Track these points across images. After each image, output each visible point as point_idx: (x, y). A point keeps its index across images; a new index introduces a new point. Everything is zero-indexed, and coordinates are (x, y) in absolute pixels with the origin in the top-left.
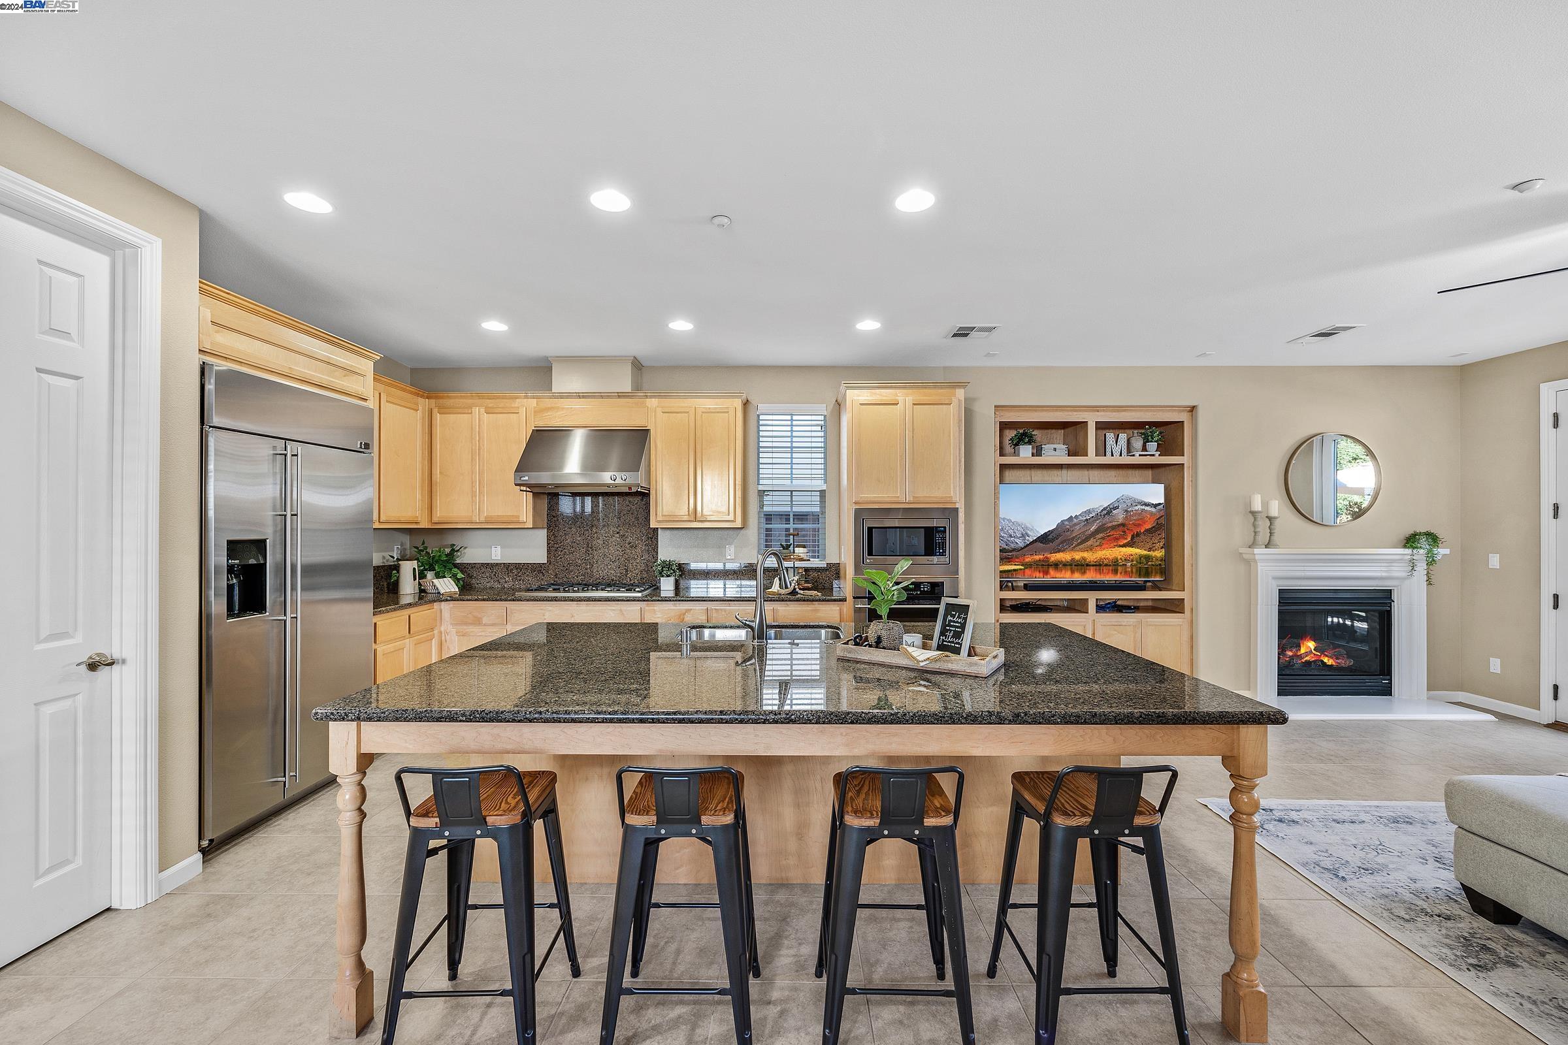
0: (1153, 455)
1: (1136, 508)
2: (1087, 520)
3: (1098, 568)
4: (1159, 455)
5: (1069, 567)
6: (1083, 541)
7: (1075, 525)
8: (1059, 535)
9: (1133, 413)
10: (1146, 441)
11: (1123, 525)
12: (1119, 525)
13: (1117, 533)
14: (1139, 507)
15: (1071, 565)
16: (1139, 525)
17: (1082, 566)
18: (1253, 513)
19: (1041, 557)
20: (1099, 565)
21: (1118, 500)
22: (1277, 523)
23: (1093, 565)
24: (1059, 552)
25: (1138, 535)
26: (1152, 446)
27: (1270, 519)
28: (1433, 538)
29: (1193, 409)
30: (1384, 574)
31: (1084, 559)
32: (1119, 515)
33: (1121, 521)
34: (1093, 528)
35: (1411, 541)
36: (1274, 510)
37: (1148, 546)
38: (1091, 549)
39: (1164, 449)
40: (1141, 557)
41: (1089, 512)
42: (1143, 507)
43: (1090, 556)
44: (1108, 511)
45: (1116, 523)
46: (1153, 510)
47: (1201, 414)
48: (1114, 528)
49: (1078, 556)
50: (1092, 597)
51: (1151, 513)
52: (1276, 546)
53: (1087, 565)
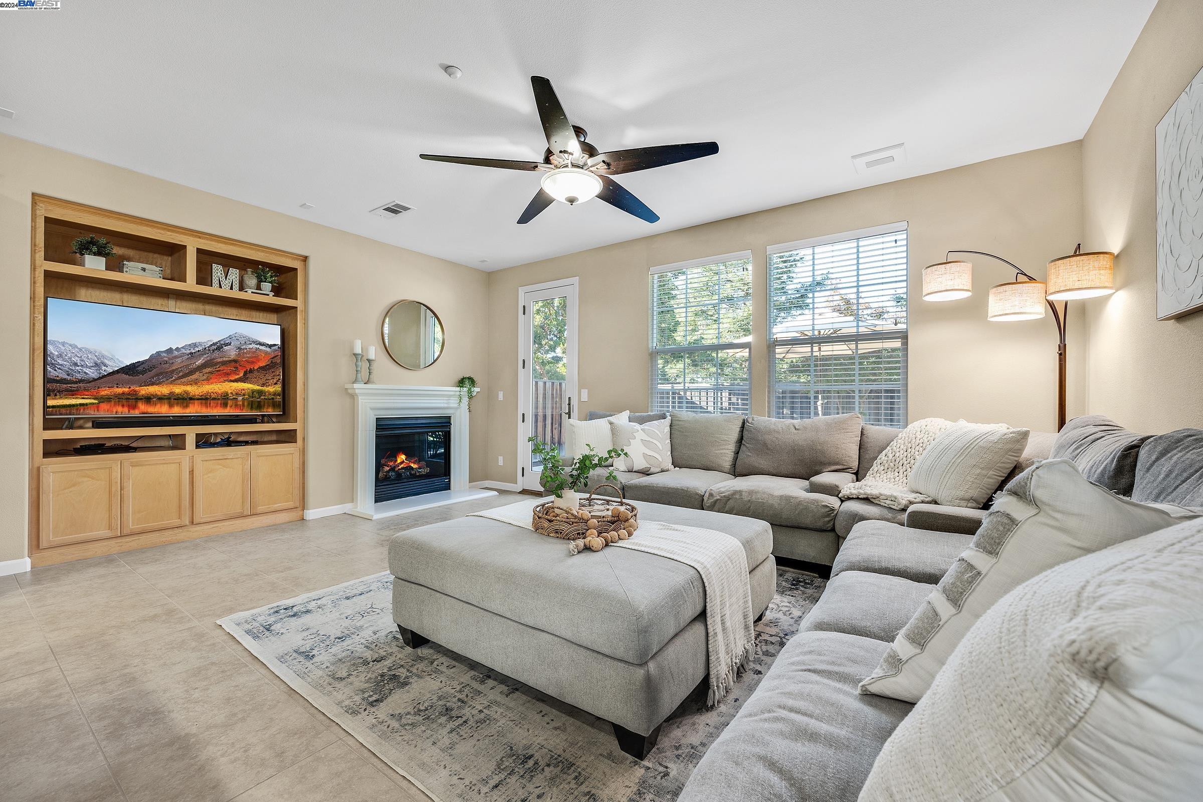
0: (268, 295)
1: (251, 346)
2: (191, 353)
3: (204, 401)
4: (273, 296)
5: (166, 401)
6: (187, 374)
7: (176, 357)
8: (154, 367)
9: (244, 250)
10: (260, 281)
11: (235, 361)
12: (230, 361)
13: (227, 369)
14: (254, 346)
15: (169, 399)
16: (253, 363)
17: (184, 400)
18: (355, 355)
19: (126, 390)
20: (205, 399)
21: (230, 337)
22: (375, 366)
23: (198, 399)
24: (153, 384)
25: (251, 371)
26: (267, 287)
27: (369, 361)
28: (472, 381)
29: (305, 259)
30: (445, 405)
31: (187, 392)
32: (231, 352)
33: (232, 357)
34: (199, 362)
35: (461, 382)
36: (372, 356)
37: (261, 382)
38: (196, 382)
39: (278, 291)
40: (253, 391)
41: (195, 345)
42: (258, 346)
43: (193, 390)
44: (219, 347)
45: (227, 359)
46: (268, 349)
47: (312, 263)
48: (224, 363)
49: (178, 389)
50: (191, 433)
51: (266, 353)
52: (373, 383)
53: (191, 399)
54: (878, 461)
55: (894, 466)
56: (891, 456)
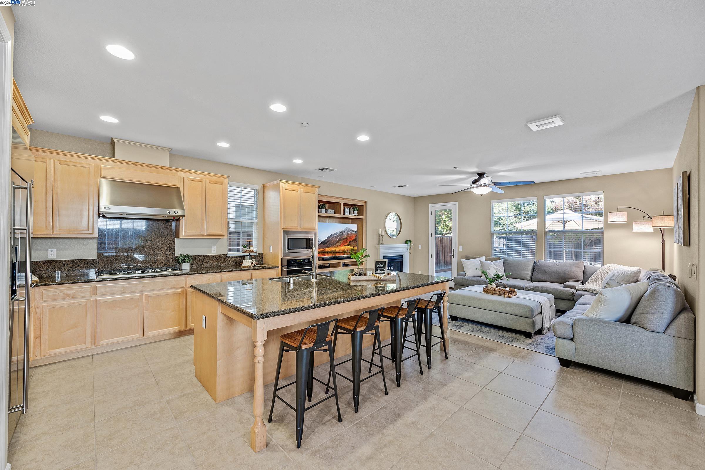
0: (356, 215)
1: (350, 232)
2: (336, 236)
3: (339, 253)
4: (358, 215)
5: (331, 253)
6: (335, 244)
7: (333, 238)
8: (328, 242)
9: (352, 201)
10: (354, 210)
11: (346, 238)
12: (345, 238)
13: (345, 241)
14: (351, 232)
15: (332, 252)
16: (351, 238)
17: (335, 252)
18: (379, 234)
19: (323, 249)
20: (340, 252)
21: (345, 229)
22: (384, 237)
23: (338, 252)
24: (328, 247)
25: (351, 242)
26: (356, 212)
27: (382, 236)
28: (410, 241)
29: (366, 202)
30: (402, 251)
31: (335, 250)
32: (345, 235)
33: (346, 237)
34: (338, 239)
35: (406, 242)
36: (383, 234)
37: (353, 246)
38: (337, 247)
39: (359, 214)
40: (351, 249)
41: (336, 233)
42: (352, 232)
43: (337, 249)
44: (342, 233)
45: (345, 237)
46: (355, 233)
47: (368, 203)
48: (344, 239)
49: (334, 249)
50: (341, 262)
51: (354, 234)
52: (383, 244)
53: (337, 252)
54: (591, 278)
55: (596, 280)
56: (595, 277)
